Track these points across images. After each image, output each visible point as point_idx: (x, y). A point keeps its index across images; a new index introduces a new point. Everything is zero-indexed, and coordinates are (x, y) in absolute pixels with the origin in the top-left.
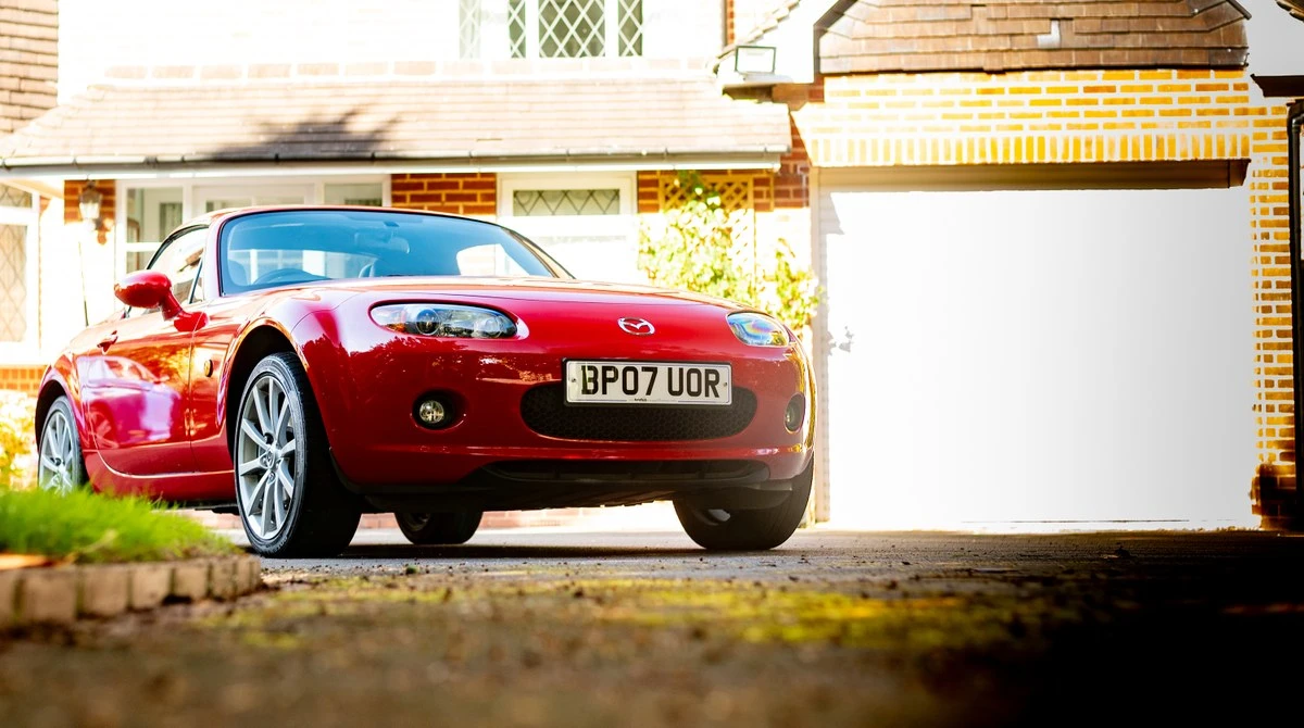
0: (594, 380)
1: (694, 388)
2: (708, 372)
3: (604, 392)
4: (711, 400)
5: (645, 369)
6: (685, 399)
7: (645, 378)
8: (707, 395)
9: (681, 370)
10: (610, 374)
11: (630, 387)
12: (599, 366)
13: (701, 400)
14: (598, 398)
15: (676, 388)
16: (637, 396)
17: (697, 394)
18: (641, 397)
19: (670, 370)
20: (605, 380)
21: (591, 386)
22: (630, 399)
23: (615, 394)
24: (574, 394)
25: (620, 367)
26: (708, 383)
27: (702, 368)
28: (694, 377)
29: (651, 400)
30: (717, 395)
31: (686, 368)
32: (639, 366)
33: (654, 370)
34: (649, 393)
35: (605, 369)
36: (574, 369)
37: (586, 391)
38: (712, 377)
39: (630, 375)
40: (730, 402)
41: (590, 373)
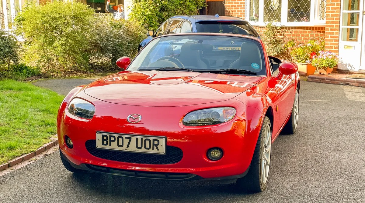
0: (106, 140)
1: (148, 146)
2: (154, 140)
3: (110, 145)
4: (155, 151)
5: (126, 138)
6: (143, 150)
7: (126, 141)
8: (153, 149)
9: (142, 139)
10: (112, 139)
11: (120, 144)
12: (108, 135)
13: (151, 151)
14: (108, 147)
15: (139, 145)
16: (122, 148)
17: (149, 148)
18: (124, 148)
19: (137, 139)
20: (111, 141)
21: (105, 142)
22: (120, 149)
23: (114, 146)
24: (99, 145)
25: (116, 136)
26: (154, 144)
27: (151, 139)
28: (148, 142)
29: (129, 150)
30: (158, 149)
31: (144, 138)
32: (124, 137)
33: (130, 139)
34: (128, 147)
35: (111, 137)
36: (99, 136)
37: (103, 144)
38: (156, 143)
39: (120, 140)
40: (164, 153)
41: (105, 138)
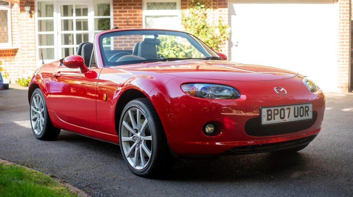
0: (271, 115)
2: (306, 107)
3: (274, 119)
4: (306, 118)
5: (287, 109)
6: (299, 118)
7: (287, 112)
8: (305, 116)
9: (298, 107)
10: (276, 112)
11: (282, 116)
12: (272, 109)
13: (304, 118)
14: (272, 122)
15: (296, 115)
16: (285, 119)
17: (303, 115)
18: (287, 120)
19: (295, 108)
20: (275, 114)
21: (270, 117)
22: (282, 121)
23: (277, 120)
24: (264, 121)
25: (279, 109)
26: (306, 111)
27: (304, 106)
28: (302, 110)
29: (289, 120)
30: (308, 115)
31: (299, 106)
32: (285, 108)
33: (290, 109)
34: (288, 117)
35: (274, 110)
36: (264, 111)
37: (268, 119)
38: (307, 109)
40: (312, 118)
41: (270, 113)
